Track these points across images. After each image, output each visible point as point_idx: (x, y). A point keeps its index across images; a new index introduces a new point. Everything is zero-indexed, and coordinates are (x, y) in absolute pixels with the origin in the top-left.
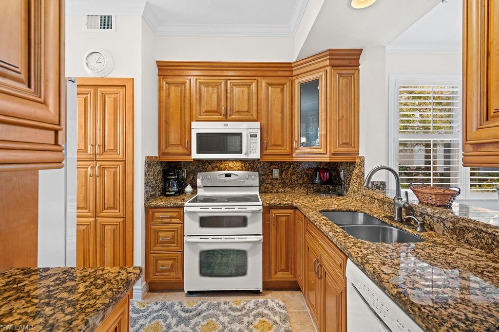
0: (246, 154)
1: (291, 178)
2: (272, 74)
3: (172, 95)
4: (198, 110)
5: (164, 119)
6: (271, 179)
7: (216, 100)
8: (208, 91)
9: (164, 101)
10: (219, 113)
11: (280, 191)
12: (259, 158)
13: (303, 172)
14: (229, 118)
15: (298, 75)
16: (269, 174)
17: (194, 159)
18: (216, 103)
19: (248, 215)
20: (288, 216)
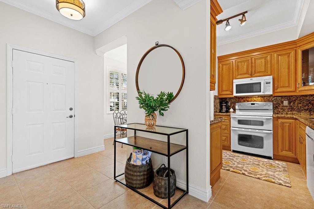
0: (263, 92)
1: (298, 106)
2: (281, 49)
3: (224, 69)
4: (236, 74)
5: (220, 80)
6: (282, 106)
7: (246, 68)
8: (242, 65)
9: (220, 73)
10: (247, 74)
11: (289, 113)
12: (272, 94)
13: (308, 102)
14: (253, 76)
15: (301, 46)
16: (281, 103)
17: (234, 96)
18: (246, 70)
19: (264, 121)
20: (290, 123)
